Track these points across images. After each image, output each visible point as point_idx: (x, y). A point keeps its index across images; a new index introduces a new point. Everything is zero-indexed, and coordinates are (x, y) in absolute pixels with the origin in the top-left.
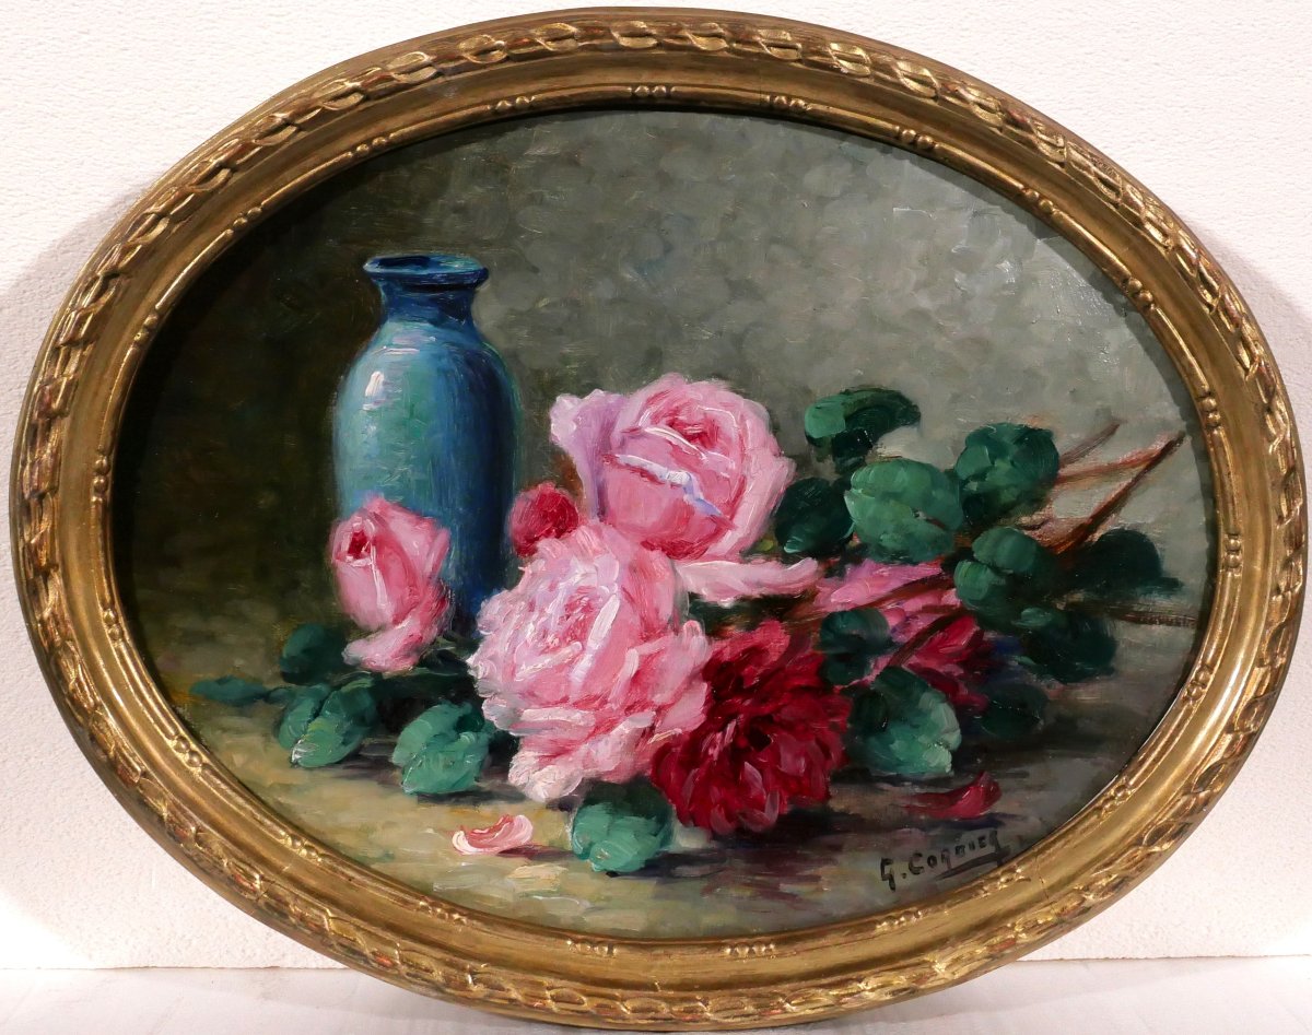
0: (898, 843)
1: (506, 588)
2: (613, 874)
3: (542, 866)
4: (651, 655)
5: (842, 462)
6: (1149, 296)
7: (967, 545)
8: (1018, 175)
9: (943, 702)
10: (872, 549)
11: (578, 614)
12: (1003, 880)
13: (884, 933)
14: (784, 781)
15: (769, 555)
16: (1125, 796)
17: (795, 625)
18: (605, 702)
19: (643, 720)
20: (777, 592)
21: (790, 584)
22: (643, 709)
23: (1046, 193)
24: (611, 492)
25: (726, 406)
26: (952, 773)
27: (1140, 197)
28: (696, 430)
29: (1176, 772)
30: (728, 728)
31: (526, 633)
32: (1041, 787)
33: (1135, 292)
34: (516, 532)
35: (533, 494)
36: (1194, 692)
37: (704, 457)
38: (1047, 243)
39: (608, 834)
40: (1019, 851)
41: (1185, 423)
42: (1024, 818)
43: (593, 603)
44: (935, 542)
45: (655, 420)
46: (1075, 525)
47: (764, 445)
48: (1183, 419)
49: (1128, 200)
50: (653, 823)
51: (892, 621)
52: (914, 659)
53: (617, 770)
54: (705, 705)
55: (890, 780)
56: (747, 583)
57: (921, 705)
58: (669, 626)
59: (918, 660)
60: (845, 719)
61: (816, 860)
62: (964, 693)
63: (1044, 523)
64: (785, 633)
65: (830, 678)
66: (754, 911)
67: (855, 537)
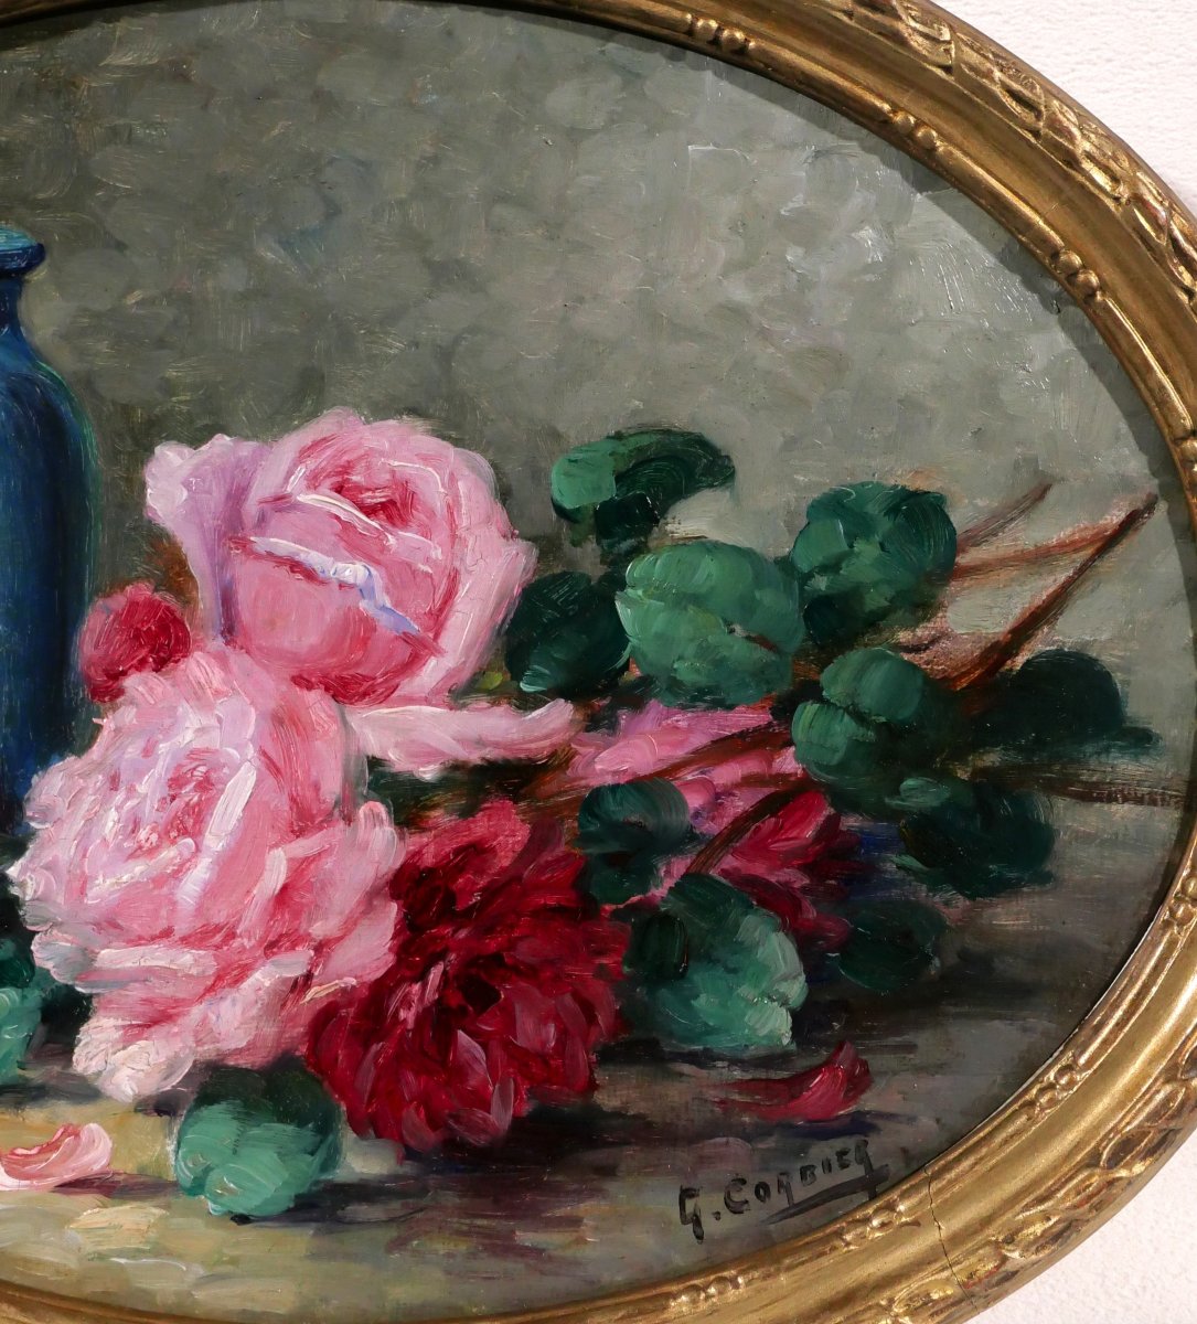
0: (703, 1161)
1: (73, 753)
2: (242, 1219)
3: (127, 1207)
4: (307, 858)
5: (611, 546)
6: (1094, 280)
7: (812, 675)
8: (881, 89)
9: (776, 930)
10: (661, 684)
11: (189, 794)
12: (875, 1223)
13: (680, 1315)
14: (523, 1062)
15: (497, 696)
16: (1071, 1083)
17: (539, 808)
18: (232, 935)
19: (294, 964)
20: (509, 755)
21: (531, 741)
22: (293, 947)
23: (926, 116)
24: (244, 596)
25: (425, 459)
26: (793, 1047)
27: (1074, 119)
28: (379, 498)
29: (1154, 1043)
30: (431, 976)
31: (104, 825)
32: (940, 1068)
33: (1072, 273)
34: (91, 663)
35: (119, 602)
36: (1180, 913)
37: (392, 540)
38: (931, 198)
39: (235, 1152)
40: (904, 1173)
41: (1156, 481)
42: (911, 1119)
43: (213, 776)
44: (760, 674)
45: (313, 482)
46: (985, 644)
47: (488, 520)
48: (1154, 474)
49: (1054, 124)
50: (308, 1134)
51: (694, 801)
52: (729, 862)
53: (250, 1047)
54: (394, 938)
55: (692, 1058)
56: (462, 741)
57: (742, 935)
58: (336, 812)
59: (736, 863)
60: (620, 959)
61: (575, 1191)
62: (811, 916)
63: (934, 641)
64: (522, 821)
65: (594, 892)
66: (473, 1278)
67: (633, 666)
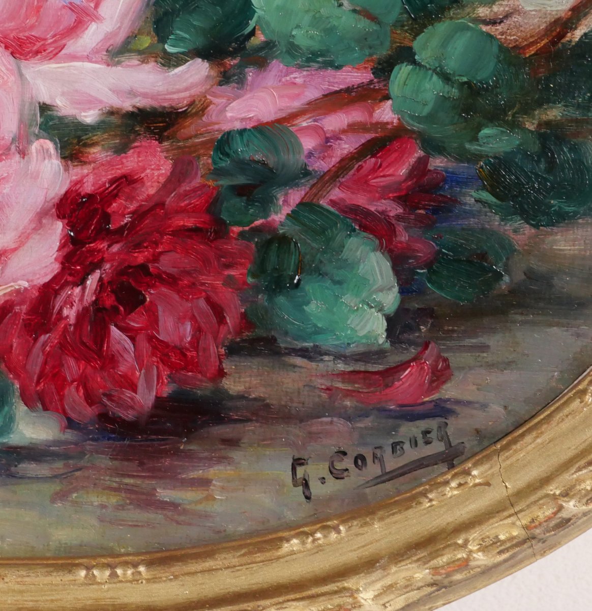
0: (312, 436)
7: (407, 43)
9: (374, 250)
10: (281, 48)
12: (454, 484)
13: (292, 553)
14: (163, 353)
15: (145, 55)
17: (179, 148)
20: (155, 104)
21: (174, 93)
26: (388, 345)
30: (88, 282)
32: (508, 365)
42: (484, 406)
44: (363, 40)
46: (549, 19)
51: (308, 143)
52: (336, 193)
54: (59, 250)
55: (304, 353)
56: (116, 91)
57: (345, 254)
58: (13, 147)
59: (342, 195)
60: (246, 271)
61: (206, 458)
62: (403, 239)
63: (507, 16)
64: (166, 157)
65: (224, 216)
66: (121, 525)
67: (258, 32)
